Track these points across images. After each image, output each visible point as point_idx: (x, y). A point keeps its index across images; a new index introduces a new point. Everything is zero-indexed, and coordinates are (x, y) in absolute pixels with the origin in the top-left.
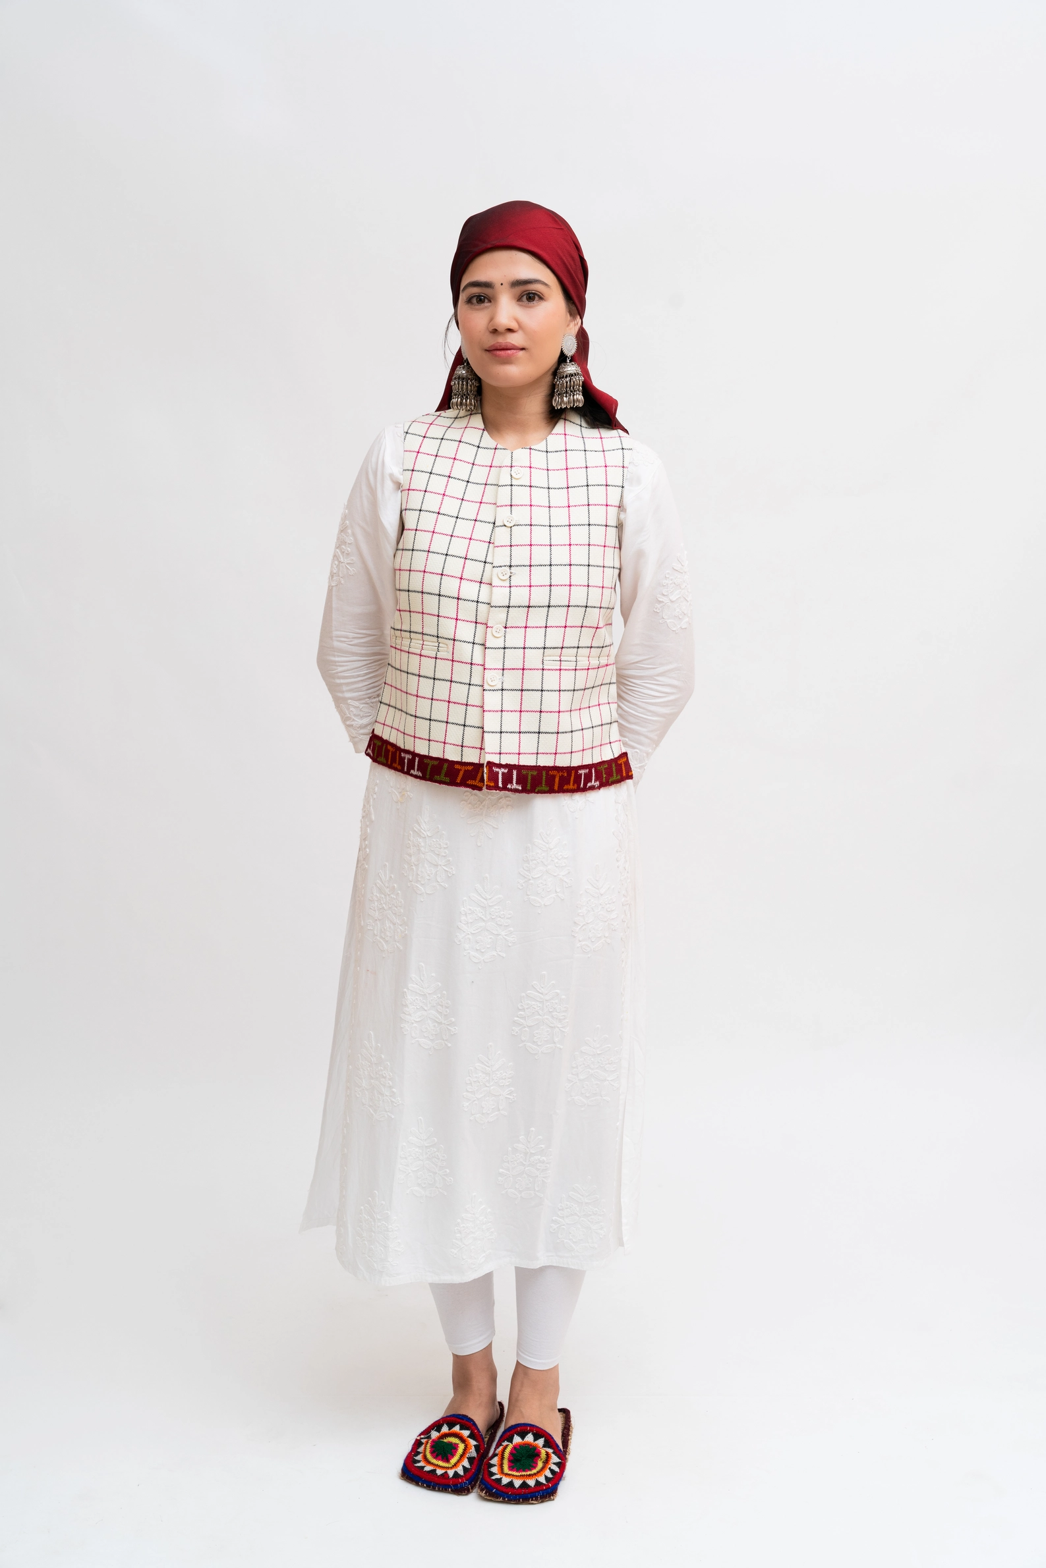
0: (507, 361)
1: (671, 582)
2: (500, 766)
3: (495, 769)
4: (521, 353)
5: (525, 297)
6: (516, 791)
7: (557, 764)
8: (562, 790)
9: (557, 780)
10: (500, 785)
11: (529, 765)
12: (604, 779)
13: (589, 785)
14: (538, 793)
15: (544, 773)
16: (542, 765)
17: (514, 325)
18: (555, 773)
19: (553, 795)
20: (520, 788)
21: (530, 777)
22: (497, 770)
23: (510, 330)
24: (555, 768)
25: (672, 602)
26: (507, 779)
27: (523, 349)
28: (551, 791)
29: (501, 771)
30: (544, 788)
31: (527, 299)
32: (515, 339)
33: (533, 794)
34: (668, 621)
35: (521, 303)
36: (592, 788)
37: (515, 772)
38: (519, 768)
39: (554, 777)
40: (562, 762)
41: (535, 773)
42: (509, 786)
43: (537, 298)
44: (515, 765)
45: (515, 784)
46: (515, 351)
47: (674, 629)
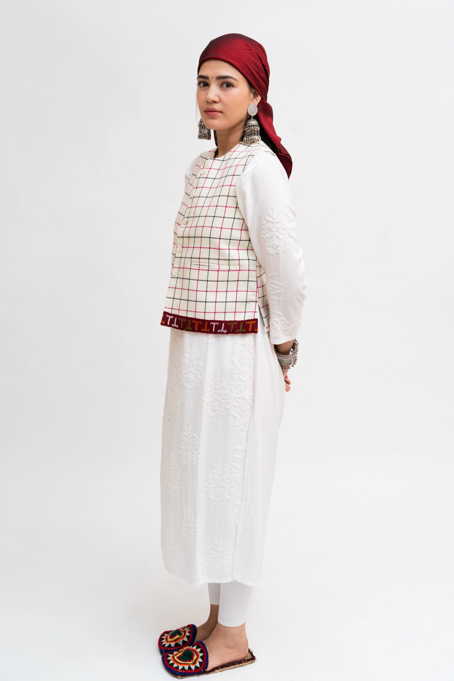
0: (213, 118)
1: (266, 227)
2: (170, 315)
3: (167, 316)
4: (220, 114)
5: (225, 85)
6: (175, 328)
7: (197, 317)
8: (199, 331)
9: (196, 325)
10: (168, 324)
11: (183, 316)
12: (232, 330)
13: (219, 331)
14: (187, 330)
15: (189, 321)
16: (189, 317)
17: (217, 99)
18: (195, 321)
19: (195, 333)
20: (178, 327)
21: (182, 322)
22: (169, 316)
23: (215, 102)
24: (195, 319)
25: (268, 238)
26: (172, 321)
27: (221, 112)
28: (193, 330)
29: (170, 317)
30: (189, 328)
31: (226, 86)
32: (217, 107)
33: (184, 331)
34: (267, 248)
35: (222, 88)
36: (222, 333)
37: (176, 319)
38: (178, 317)
39: (195, 323)
40: (200, 316)
41: (185, 320)
42: (172, 325)
43: (231, 86)
44: (177, 315)
45: (175, 325)
46: (217, 113)
47: (272, 253)
